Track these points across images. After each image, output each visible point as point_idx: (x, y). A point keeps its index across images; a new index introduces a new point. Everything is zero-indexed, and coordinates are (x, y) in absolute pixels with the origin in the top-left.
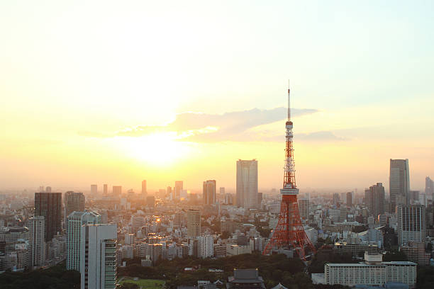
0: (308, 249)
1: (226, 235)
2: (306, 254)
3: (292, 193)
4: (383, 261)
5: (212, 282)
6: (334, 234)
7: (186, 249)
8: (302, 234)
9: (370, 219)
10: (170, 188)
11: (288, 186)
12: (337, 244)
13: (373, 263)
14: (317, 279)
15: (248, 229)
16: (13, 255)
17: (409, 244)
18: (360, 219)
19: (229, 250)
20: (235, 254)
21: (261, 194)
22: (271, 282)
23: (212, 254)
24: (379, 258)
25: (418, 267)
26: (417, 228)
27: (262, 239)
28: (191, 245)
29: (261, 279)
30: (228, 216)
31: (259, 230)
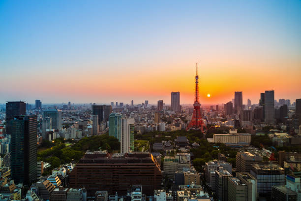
0: (204, 128)
1: (170, 123)
2: (204, 130)
3: (198, 105)
4: (238, 133)
5: (167, 141)
6: (213, 122)
7: (155, 128)
8: (201, 122)
9: (227, 116)
10: (143, 104)
11: (197, 103)
12: (216, 126)
13: (233, 134)
14: (210, 140)
15: (178, 120)
16: (87, 130)
17: (246, 126)
18: (223, 116)
19: (172, 128)
20: (175, 130)
21: (181, 106)
22: (191, 141)
23: (165, 130)
24: (235, 132)
25: (252, 136)
26: (248, 120)
27: (184, 124)
28: (157, 127)
29: (188, 140)
30: (168, 115)
31: (183, 120)
